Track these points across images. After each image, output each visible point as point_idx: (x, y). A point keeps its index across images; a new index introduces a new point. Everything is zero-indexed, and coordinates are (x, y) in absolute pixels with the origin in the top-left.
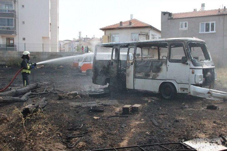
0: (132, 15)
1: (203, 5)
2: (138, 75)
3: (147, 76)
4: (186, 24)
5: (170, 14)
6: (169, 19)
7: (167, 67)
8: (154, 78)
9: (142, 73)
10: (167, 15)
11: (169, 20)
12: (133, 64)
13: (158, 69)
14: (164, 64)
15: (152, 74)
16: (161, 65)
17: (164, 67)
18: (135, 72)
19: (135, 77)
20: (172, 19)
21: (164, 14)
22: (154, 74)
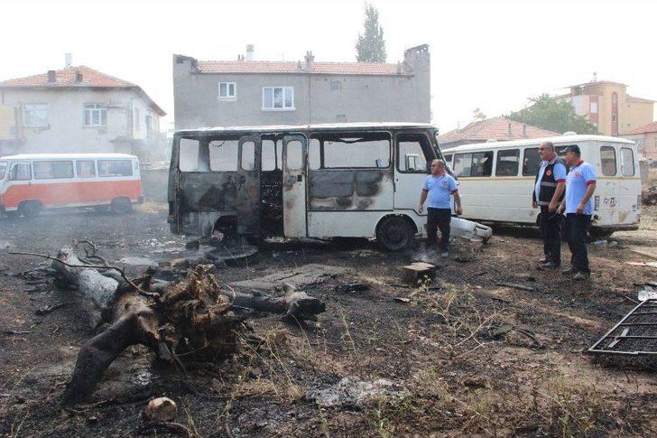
0: (68, 56)
1: (250, 49)
2: (317, 204)
3: (343, 205)
4: (231, 86)
5: (194, 62)
6: (192, 73)
7: (394, 184)
8: (363, 208)
9: (330, 199)
10: (187, 64)
11: (193, 76)
12: (303, 178)
13: (372, 189)
14: (385, 178)
15: (356, 200)
16: (379, 179)
17: (386, 184)
18: (310, 197)
19: (309, 208)
20: (199, 73)
21: (179, 60)
22: (361, 199)
